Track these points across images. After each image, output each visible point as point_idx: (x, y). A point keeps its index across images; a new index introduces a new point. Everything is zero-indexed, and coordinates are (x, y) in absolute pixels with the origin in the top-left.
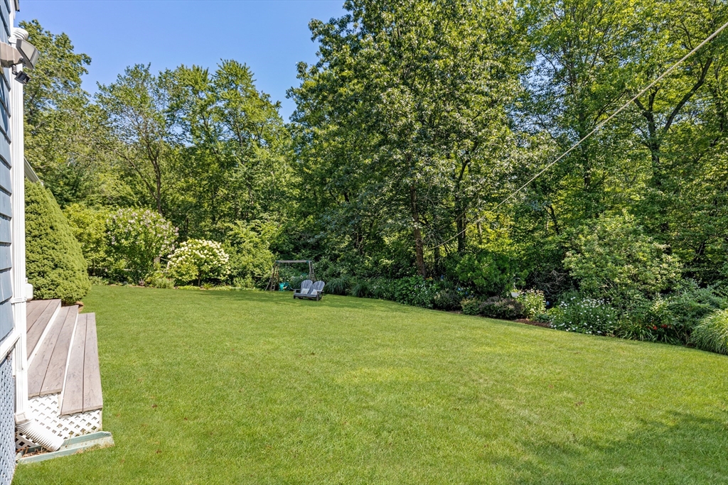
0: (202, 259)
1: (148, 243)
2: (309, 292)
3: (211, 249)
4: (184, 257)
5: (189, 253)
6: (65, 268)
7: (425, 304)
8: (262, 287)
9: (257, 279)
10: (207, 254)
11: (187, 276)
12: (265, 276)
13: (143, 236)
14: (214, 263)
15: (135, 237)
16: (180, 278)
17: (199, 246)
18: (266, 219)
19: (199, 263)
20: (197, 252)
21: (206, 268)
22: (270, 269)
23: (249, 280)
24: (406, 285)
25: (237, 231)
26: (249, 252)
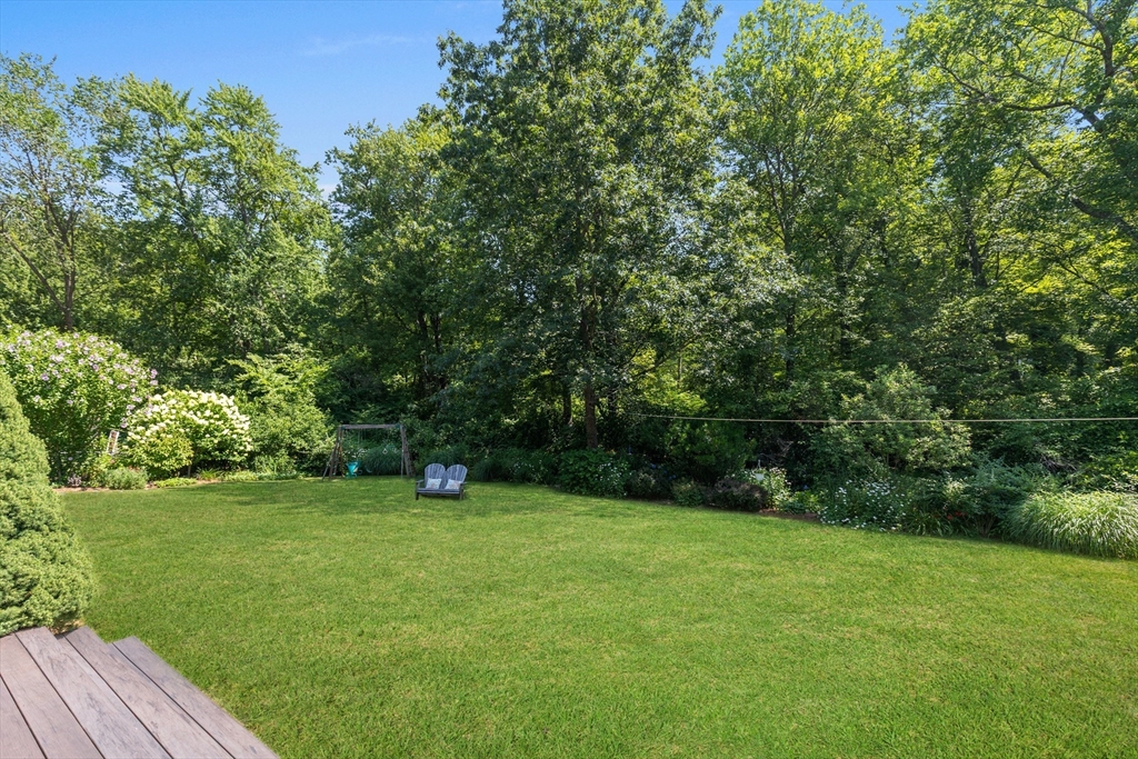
0: (199, 426)
1: (95, 401)
2: (443, 484)
3: (216, 409)
4: (163, 425)
5: (173, 417)
6: (45, 528)
7: (615, 491)
8: (308, 471)
9: (299, 457)
10: (211, 417)
11: (172, 461)
12: (315, 451)
13: (82, 390)
14: (224, 433)
15: (67, 392)
16: (156, 465)
17: (192, 404)
18: (297, 353)
19: (196, 434)
20: (190, 415)
21: (206, 443)
22: (323, 439)
23: (283, 458)
24: (582, 464)
25: (253, 374)
26: (278, 409)
